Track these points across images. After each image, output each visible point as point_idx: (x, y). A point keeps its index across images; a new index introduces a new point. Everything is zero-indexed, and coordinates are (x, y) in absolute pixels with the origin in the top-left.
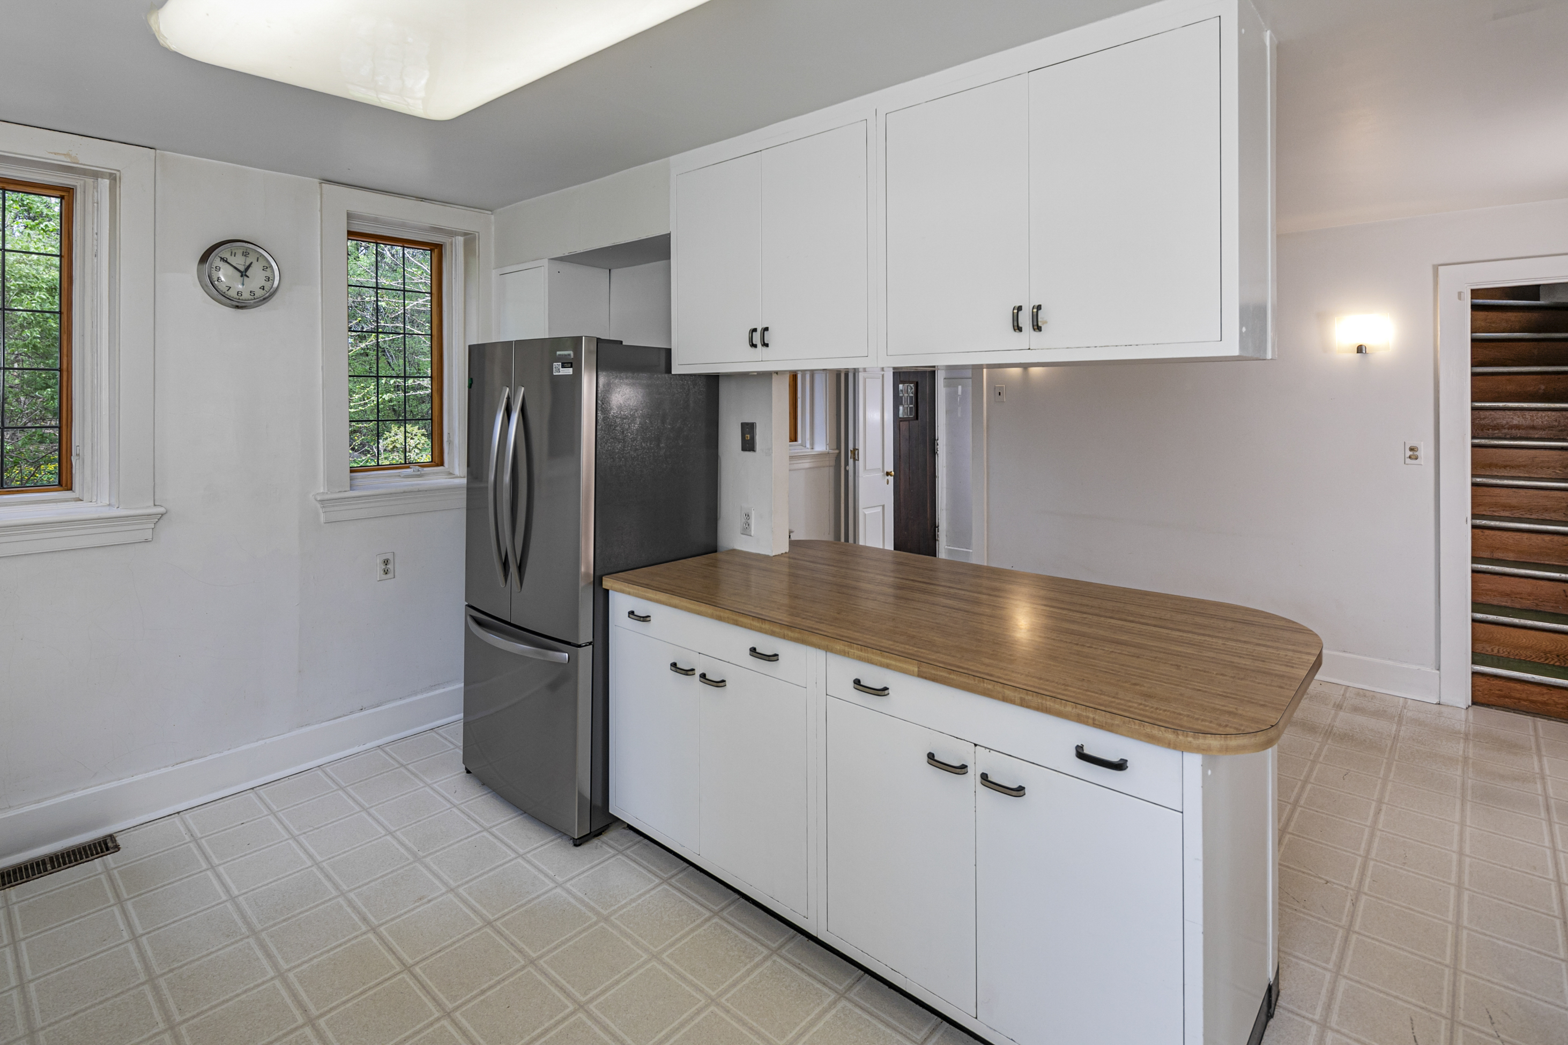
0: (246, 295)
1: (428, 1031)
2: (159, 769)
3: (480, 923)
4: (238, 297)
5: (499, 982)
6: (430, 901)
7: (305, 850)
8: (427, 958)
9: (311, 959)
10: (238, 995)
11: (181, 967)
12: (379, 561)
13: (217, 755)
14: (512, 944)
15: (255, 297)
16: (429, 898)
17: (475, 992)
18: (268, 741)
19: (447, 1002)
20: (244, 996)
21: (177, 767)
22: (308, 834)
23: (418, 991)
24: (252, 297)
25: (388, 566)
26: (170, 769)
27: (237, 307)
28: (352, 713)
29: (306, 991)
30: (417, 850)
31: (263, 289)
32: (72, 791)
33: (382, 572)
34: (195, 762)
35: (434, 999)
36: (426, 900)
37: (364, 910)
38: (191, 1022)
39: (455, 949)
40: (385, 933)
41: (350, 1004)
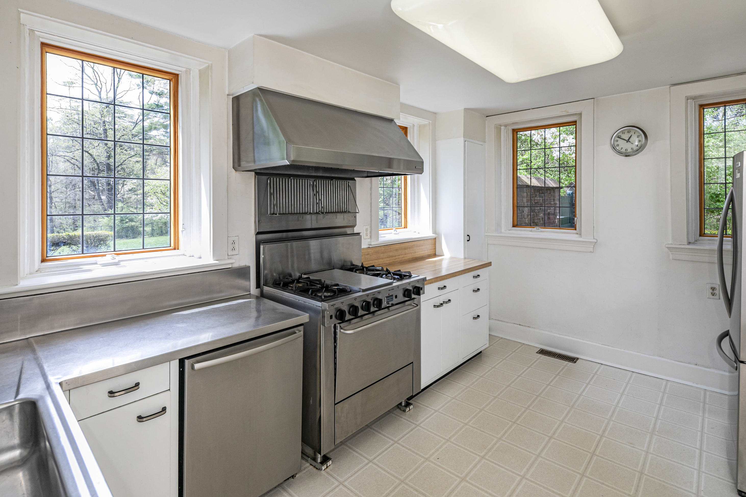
0: (629, 150)
1: (571, 472)
2: (597, 343)
3: (639, 469)
4: (626, 152)
5: (612, 488)
6: (633, 447)
7: (619, 400)
8: (603, 458)
9: (574, 426)
10: (547, 416)
11: (547, 399)
12: (709, 286)
13: (619, 349)
14: (638, 486)
15: (633, 150)
16: (635, 446)
17: (600, 481)
18: (642, 355)
19: (588, 472)
20: (548, 417)
21: (602, 346)
22: (628, 396)
23: (586, 461)
24: (632, 151)
25: (714, 292)
26: (600, 345)
27: (626, 156)
28: (689, 363)
29: (561, 430)
30: (657, 430)
31: (637, 146)
32: (569, 336)
33: (710, 294)
34: (610, 347)
35: (586, 468)
36: (632, 445)
37: (609, 429)
38: (531, 411)
39: (616, 466)
40: (603, 440)
41: (565, 444)
